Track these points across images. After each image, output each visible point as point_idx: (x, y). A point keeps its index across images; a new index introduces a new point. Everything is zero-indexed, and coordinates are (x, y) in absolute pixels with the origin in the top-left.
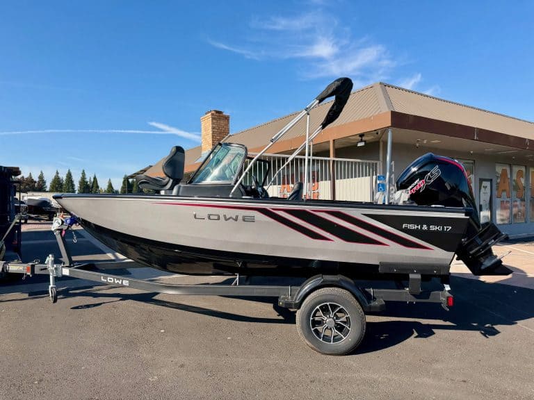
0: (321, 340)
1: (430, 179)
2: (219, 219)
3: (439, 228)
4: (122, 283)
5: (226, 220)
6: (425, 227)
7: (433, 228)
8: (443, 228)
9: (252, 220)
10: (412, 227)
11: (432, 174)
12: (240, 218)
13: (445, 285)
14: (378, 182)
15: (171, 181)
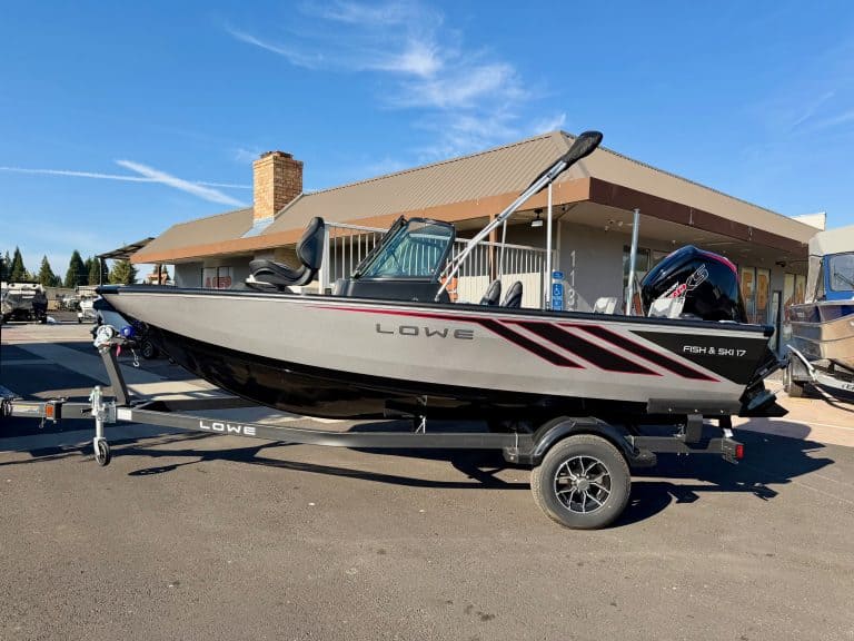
0: (569, 508)
1: (693, 282)
2: (416, 334)
3: (731, 352)
4: (242, 430)
5: (428, 335)
6: (712, 351)
7: (723, 352)
8: (735, 353)
9: (468, 335)
10: (696, 350)
11: (696, 276)
12: (451, 333)
13: (725, 430)
14: (554, 281)
15: (309, 271)
